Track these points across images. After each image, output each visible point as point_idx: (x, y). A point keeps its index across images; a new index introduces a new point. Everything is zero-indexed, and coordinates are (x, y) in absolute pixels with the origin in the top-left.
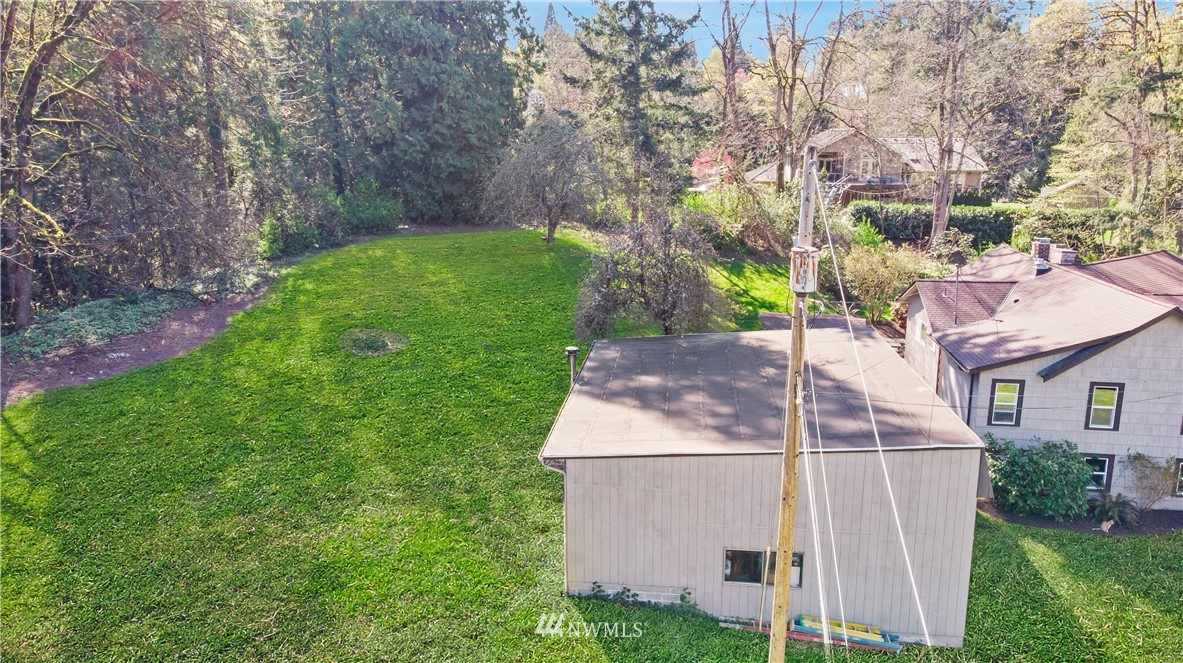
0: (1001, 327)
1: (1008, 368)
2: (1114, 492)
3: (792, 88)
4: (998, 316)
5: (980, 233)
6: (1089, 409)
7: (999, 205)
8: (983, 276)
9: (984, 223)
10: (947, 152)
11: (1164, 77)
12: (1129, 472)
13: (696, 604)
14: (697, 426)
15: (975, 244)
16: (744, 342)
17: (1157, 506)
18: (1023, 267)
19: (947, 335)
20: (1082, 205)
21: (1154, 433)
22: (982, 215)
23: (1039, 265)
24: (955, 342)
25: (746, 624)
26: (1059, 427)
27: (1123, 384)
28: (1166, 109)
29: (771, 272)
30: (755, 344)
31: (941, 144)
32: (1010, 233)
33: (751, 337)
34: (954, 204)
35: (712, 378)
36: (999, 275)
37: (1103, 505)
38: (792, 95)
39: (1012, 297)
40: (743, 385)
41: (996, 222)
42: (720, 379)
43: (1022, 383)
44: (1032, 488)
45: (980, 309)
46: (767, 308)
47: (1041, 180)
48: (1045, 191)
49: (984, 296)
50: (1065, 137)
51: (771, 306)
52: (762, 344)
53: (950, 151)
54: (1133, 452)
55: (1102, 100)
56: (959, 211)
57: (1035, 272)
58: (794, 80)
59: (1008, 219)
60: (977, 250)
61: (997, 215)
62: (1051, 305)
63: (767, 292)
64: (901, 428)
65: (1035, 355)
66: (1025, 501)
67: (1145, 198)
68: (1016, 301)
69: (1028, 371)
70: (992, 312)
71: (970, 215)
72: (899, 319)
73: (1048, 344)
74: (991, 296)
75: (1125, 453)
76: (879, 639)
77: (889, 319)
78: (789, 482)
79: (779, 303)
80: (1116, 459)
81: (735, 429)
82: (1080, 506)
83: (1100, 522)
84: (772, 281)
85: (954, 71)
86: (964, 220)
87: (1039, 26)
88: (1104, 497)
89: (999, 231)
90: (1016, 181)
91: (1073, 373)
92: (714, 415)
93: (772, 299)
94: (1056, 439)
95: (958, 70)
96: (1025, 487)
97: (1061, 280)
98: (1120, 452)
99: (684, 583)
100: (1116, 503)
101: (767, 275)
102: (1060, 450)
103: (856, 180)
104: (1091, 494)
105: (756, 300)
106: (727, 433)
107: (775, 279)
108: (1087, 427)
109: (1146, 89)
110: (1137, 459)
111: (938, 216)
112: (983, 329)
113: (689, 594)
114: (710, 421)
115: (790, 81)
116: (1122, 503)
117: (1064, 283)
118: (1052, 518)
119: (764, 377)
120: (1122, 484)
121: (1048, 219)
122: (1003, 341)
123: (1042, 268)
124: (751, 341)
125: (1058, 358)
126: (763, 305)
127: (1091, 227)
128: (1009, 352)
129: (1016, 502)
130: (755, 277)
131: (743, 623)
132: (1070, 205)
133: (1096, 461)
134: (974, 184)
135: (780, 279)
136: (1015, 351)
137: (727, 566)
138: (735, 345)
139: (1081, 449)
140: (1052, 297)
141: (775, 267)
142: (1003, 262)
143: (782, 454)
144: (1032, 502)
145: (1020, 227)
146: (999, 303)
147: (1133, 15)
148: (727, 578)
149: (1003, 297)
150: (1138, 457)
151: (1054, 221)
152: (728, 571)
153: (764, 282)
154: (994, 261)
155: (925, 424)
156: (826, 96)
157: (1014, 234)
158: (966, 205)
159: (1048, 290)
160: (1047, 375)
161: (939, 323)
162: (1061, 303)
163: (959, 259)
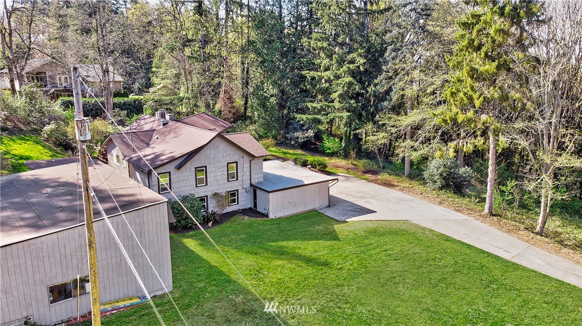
0: (155, 150)
1: (163, 167)
2: (210, 211)
3: (10, 35)
4: (152, 146)
5: (129, 110)
6: (196, 178)
7: (132, 97)
8: (139, 129)
9: (129, 105)
10: (106, 72)
11: (189, 41)
12: (214, 201)
13: (35, 323)
14: (15, 228)
15: (128, 116)
16: (24, 178)
17: (224, 212)
18: (156, 123)
19: (132, 158)
20: (169, 95)
21: (219, 183)
22: (128, 102)
23: (163, 121)
24: (136, 160)
25: (68, 321)
26: (187, 189)
27: (206, 166)
28: (192, 54)
29: (21, 139)
30: (32, 178)
31: (102, 68)
32: (142, 109)
33: (27, 175)
34: (114, 97)
35: (11, 200)
36: (147, 127)
37: (208, 216)
38: (11, 39)
39: (155, 137)
40: (34, 200)
41: (135, 105)
42: (16, 200)
43: (169, 173)
44: (182, 216)
45: (143, 144)
46: (25, 159)
47: (149, 85)
48: (151, 90)
49: (143, 138)
50: (153, 65)
51: (27, 158)
52: (36, 177)
53: (108, 71)
54: (213, 193)
55: (169, 50)
56: (117, 100)
57: (162, 125)
58: (11, 31)
59: (140, 102)
60: (129, 118)
61: (135, 101)
62: (172, 138)
63: (22, 151)
64: (129, 201)
65: (173, 159)
66: (180, 223)
67: (192, 91)
68: (157, 138)
69: (170, 168)
70: (148, 145)
71: (122, 102)
72: (102, 155)
73: (177, 154)
74: (146, 137)
75: (211, 194)
76: (138, 300)
77: (96, 156)
78: (91, 236)
79: (32, 155)
80: (209, 197)
81: (40, 223)
82: (200, 219)
83: (207, 223)
84: (23, 144)
85: (102, 32)
86: (120, 104)
87: (132, 14)
88: (207, 213)
89: (136, 109)
90: (136, 86)
91: (188, 165)
92: (23, 219)
93: (27, 154)
94: (186, 194)
95: (104, 32)
96: (179, 217)
97: (174, 127)
98: (209, 194)
99: (25, 314)
100: (212, 214)
101: (19, 141)
102: (189, 198)
103: (57, 87)
104: (203, 213)
105: (16, 156)
106: (36, 227)
107: (25, 143)
108: (196, 186)
109: (184, 45)
110: (216, 195)
111: (107, 103)
112: (146, 153)
113: (30, 319)
114: (22, 223)
115: (8, 31)
116: (214, 214)
117: (175, 128)
118: (191, 227)
119: (45, 194)
120: (212, 206)
121: (157, 102)
122: (157, 156)
123: (164, 122)
124: (27, 177)
125: (182, 159)
126: (21, 158)
127: (174, 104)
128: (162, 160)
129: (177, 225)
130: (11, 143)
131: (66, 322)
132: (163, 95)
133: (202, 199)
134: (119, 87)
135: (28, 143)
136: (165, 159)
137: (50, 296)
138: (19, 181)
139: (196, 196)
140: (172, 135)
141: (23, 136)
142: (147, 122)
143: (85, 224)
144: (183, 222)
145: (146, 106)
146: (150, 140)
147: (173, 13)
148: (52, 302)
149: (151, 137)
150: (216, 194)
151: (159, 103)
152: (52, 298)
153: (18, 145)
154: (142, 122)
155: (139, 197)
156: (32, 40)
157: (144, 110)
158: (119, 97)
159: (170, 132)
160: (179, 167)
161: (126, 153)
162: (176, 137)
163: (122, 123)
